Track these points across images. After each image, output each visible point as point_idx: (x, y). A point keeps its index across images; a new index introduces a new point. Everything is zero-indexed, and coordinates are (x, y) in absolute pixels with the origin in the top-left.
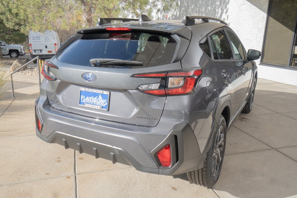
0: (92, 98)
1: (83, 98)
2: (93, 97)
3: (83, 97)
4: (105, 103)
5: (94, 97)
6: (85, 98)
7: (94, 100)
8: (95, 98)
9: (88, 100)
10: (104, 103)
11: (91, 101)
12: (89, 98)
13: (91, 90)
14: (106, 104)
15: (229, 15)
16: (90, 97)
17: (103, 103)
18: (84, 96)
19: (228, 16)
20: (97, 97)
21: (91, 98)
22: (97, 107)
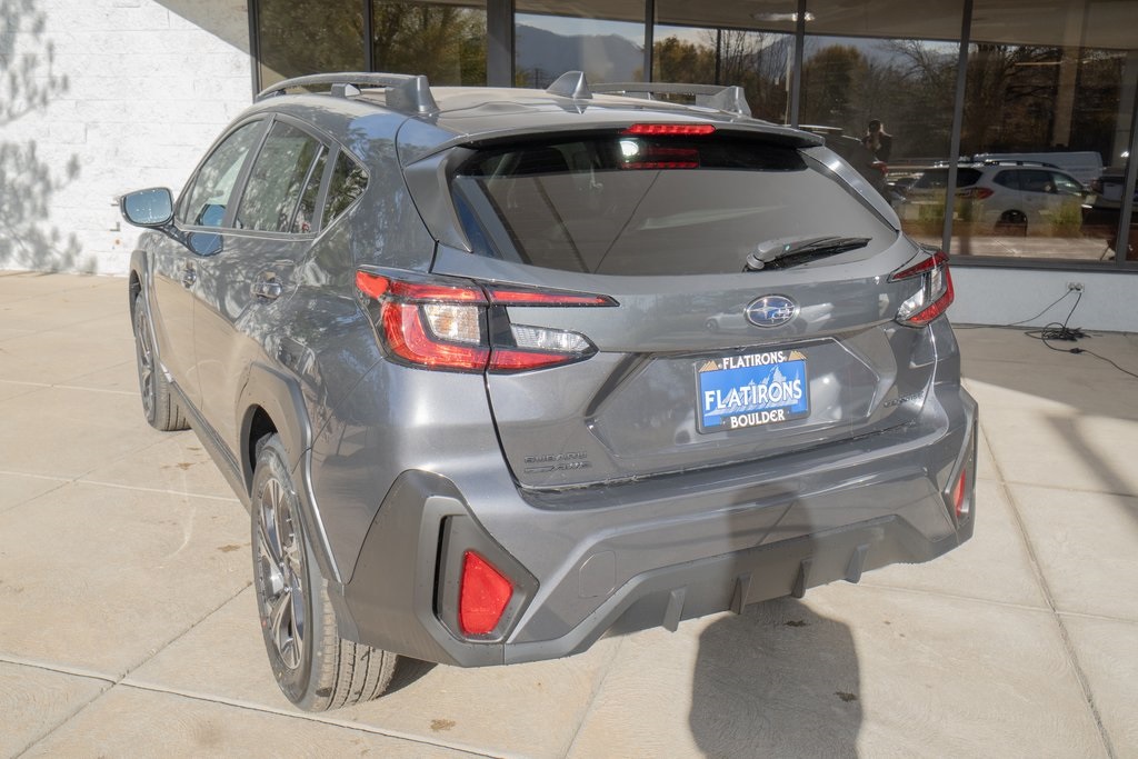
0: (748, 388)
1: (712, 399)
2: (752, 383)
3: (715, 397)
4: (797, 393)
5: (758, 383)
6: (723, 398)
7: (757, 394)
8: (760, 387)
9: (737, 400)
10: (795, 392)
11: (746, 403)
12: (738, 391)
13: (745, 361)
14: (799, 397)
15: (56, 42)
16: (742, 389)
17: (790, 392)
18: (719, 392)
19: (51, 48)
20: (766, 381)
21: (745, 389)
22: (777, 415)
